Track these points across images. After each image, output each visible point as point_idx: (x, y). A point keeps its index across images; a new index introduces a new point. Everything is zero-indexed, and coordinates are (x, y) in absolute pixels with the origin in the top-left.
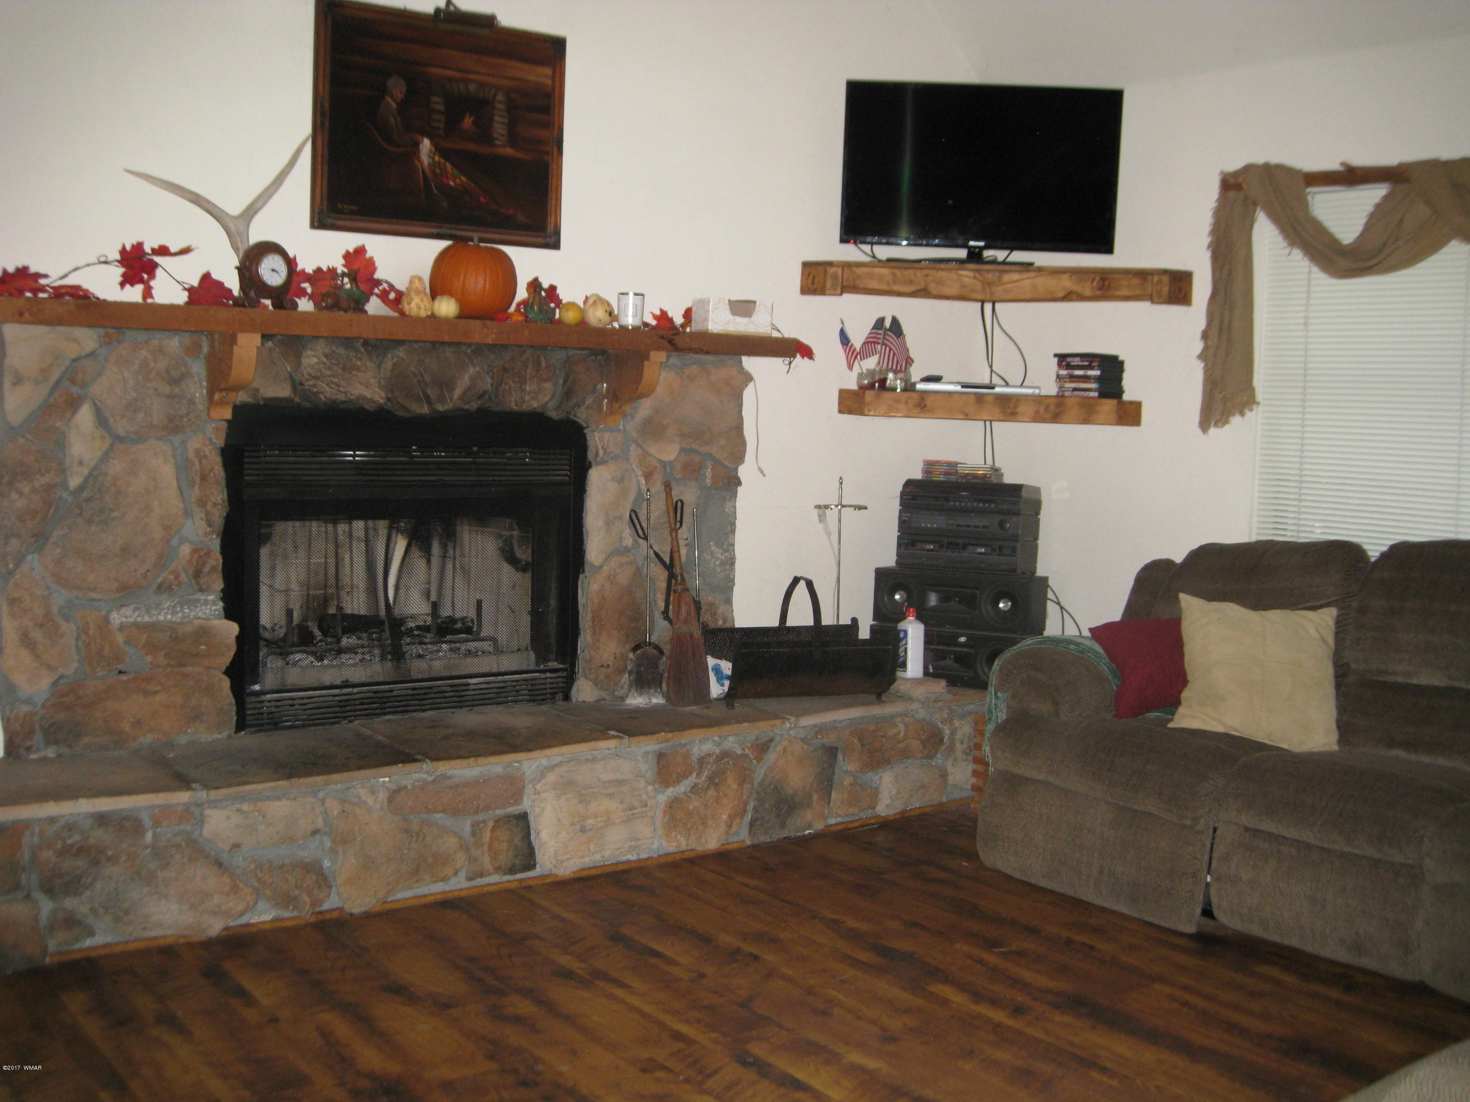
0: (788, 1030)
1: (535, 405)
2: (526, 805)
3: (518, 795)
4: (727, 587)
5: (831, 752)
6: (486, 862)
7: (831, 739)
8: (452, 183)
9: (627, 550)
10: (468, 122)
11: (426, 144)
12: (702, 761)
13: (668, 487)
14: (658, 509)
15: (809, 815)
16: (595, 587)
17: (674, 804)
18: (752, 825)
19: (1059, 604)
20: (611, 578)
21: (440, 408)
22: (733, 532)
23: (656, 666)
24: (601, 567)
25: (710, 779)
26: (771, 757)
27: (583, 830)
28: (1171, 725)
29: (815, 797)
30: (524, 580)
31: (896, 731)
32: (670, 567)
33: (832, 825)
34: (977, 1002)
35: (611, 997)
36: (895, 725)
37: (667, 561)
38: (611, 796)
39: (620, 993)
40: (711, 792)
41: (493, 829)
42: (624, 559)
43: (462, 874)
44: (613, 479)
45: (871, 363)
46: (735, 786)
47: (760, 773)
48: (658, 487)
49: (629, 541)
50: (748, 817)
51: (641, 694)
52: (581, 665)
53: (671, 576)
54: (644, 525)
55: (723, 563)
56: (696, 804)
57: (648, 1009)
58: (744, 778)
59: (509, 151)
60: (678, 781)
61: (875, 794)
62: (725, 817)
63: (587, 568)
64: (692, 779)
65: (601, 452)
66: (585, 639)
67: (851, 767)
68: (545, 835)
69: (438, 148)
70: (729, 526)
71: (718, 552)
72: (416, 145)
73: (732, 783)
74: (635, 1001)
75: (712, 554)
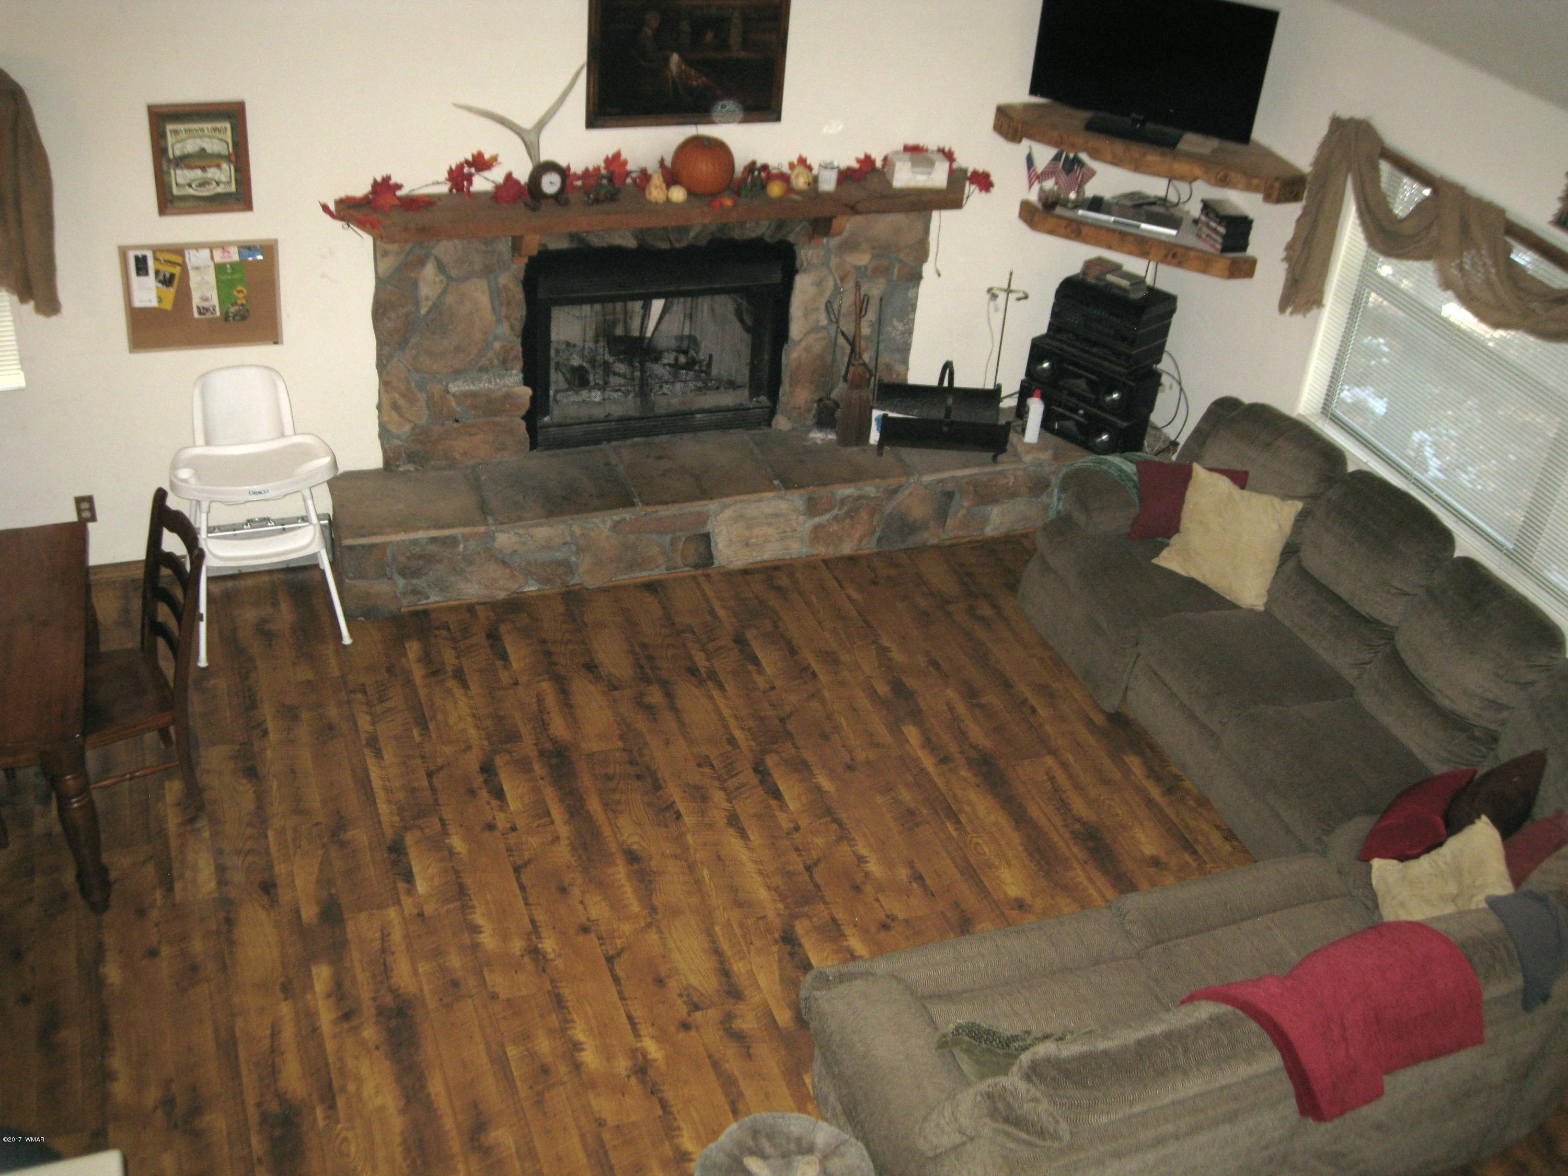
0: (797, 748)
1: (753, 235)
2: (709, 528)
3: (704, 522)
4: (905, 349)
5: (950, 495)
6: (679, 560)
7: (949, 487)
8: (695, 83)
9: (824, 328)
10: (709, 36)
11: (675, 58)
12: (843, 502)
13: (858, 286)
14: (848, 301)
15: (926, 535)
16: (794, 355)
17: (817, 528)
18: (879, 540)
19: (1180, 384)
20: (808, 349)
21: (678, 245)
22: (914, 309)
23: (833, 414)
24: (801, 341)
25: (848, 514)
26: (900, 497)
27: (747, 545)
28: (1155, 561)
29: (932, 523)
30: (747, 337)
31: (1005, 481)
32: (852, 344)
33: (944, 540)
34: (923, 747)
35: (710, 697)
36: (1005, 477)
37: (850, 338)
38: (770, 525)
39: (716, 693)
40: (848, 521)
41: (685, 543)
42: (820, 335)
43: (663, 567)
44: (812, 284)
45: (1049, 184)
46: (866, 517)
47: (889, 508)
48: (850, 284)
49: (824, 322)
50: (877, 534)
51: (821, 431)
52: (780, 406)
53: (853, 350)
54: (836, 312)
55: (903, 333)
56: (835, 528)
57: (726, 712)
58: (872, 512)
59: (743, 54)
60: (821, 514)
61: (985, 520)
62: (857, 536)
63: (790, 341)
64: (836, 511)
65: (805, 264)
66: (785, 388)
67: (966, 504)
68: (721, 546)
69: (684, 59)
70: (912, 306)
71: (900, 327)
72: (667, 60)
73: (864, 515)
74: (721, 703)
75: (894, 327)
